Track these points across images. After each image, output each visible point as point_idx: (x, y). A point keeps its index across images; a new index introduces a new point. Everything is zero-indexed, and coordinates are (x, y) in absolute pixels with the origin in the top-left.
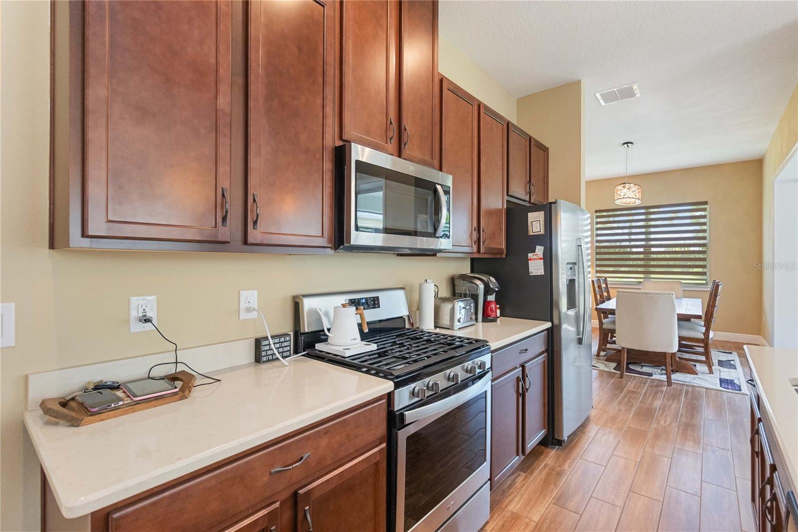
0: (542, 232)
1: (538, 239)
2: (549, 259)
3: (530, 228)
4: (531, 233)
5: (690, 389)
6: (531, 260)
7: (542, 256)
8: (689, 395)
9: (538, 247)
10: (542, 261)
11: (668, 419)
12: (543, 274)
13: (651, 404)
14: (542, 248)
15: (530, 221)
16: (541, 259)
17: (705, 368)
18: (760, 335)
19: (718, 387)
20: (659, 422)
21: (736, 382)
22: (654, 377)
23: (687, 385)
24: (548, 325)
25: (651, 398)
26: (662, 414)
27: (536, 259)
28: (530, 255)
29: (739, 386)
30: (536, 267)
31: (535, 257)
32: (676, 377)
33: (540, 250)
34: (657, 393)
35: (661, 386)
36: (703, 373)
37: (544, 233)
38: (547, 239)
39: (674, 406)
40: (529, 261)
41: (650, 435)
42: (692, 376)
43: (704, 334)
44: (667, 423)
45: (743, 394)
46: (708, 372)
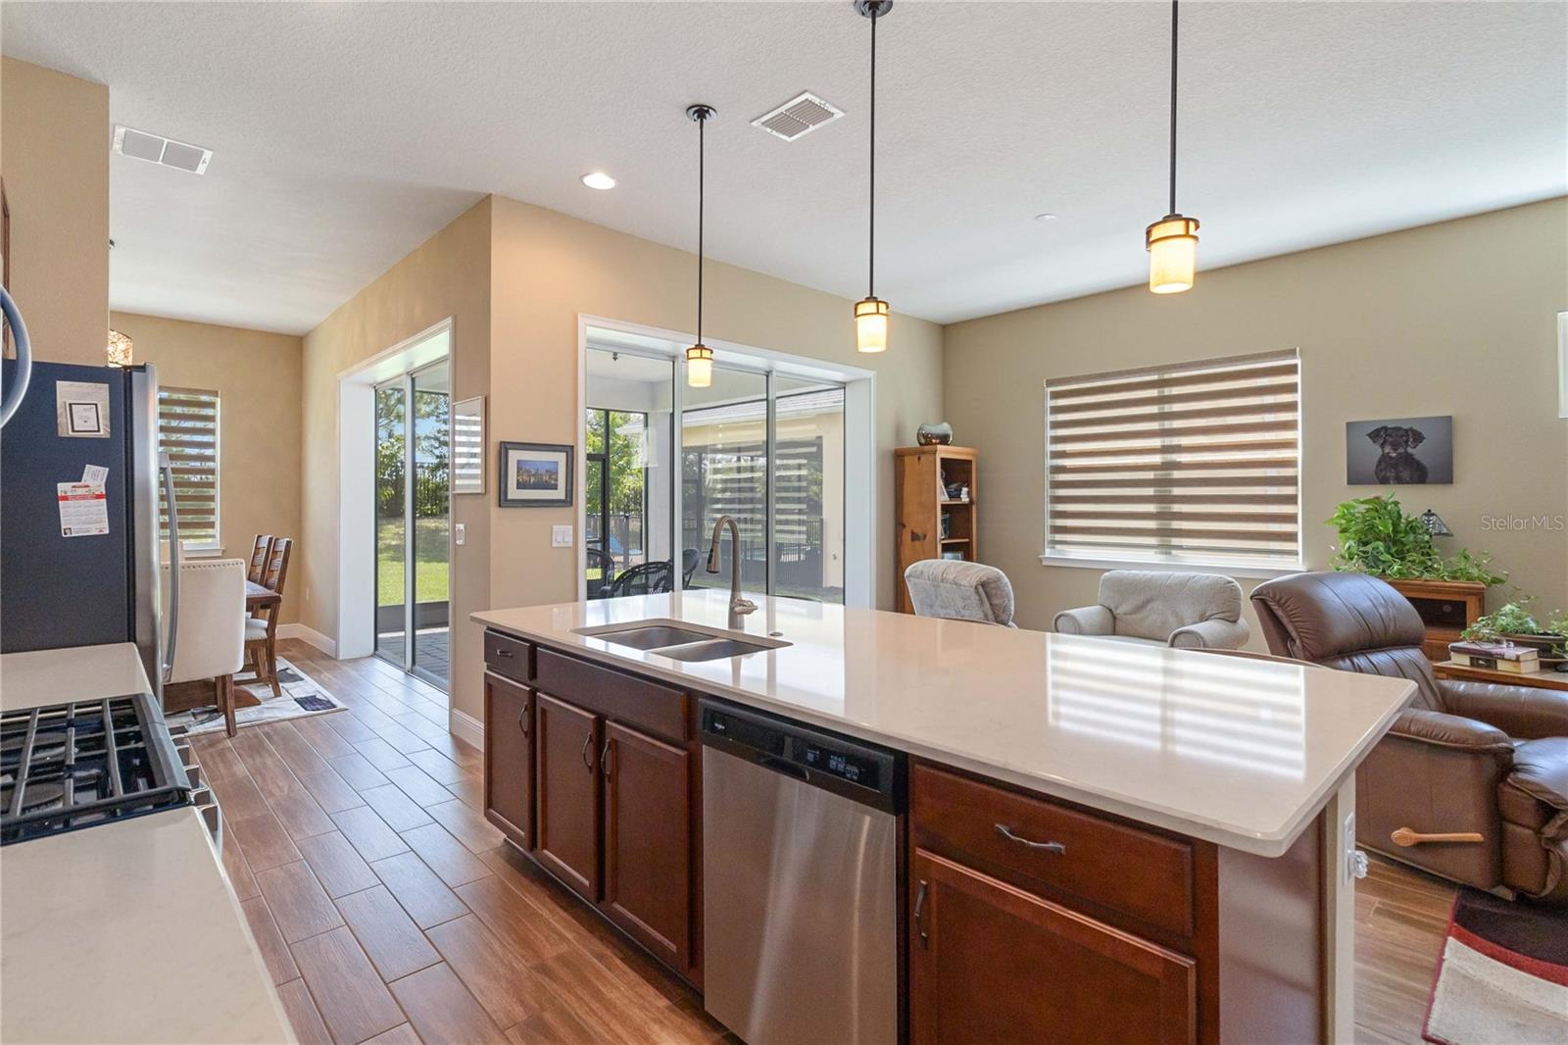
0: (104, 432)
1: (86, 451)
2: (123, 497)
3: (63, 419)
4: (65, 433)
5: (266, 728)
6: (65, 498)
7: (103, 490)
8: (276, 738)
9: (89, 469)
10: (104, 501)
11: (280, 784)
12: (107, 532)
13: (233, 775)
14: (104, 471)
15: (63, 401)
16: (99, 497)
17: (269, 691)
18: (298, 621)
19: (302, 712)
20: (271, 794)
21: (319, 696)
23: (258, 725)
25: (221, 766)
26: (264, 780)
27: (84, 497)
28: (63, 487)
29: (329, 702)
30: (83, 517)
31: (81, 491)
32: (242, 716)
33: (95, 477)
34: (222, 754)
35: (219, 741)
36: (266, 700)
37: (108, 436)
39: (269, 762)
40: (61, 503)
41: (280, 820)
42: (253, 708)
44: (286, 789)
45: (341, 710)
46: (272, 694)
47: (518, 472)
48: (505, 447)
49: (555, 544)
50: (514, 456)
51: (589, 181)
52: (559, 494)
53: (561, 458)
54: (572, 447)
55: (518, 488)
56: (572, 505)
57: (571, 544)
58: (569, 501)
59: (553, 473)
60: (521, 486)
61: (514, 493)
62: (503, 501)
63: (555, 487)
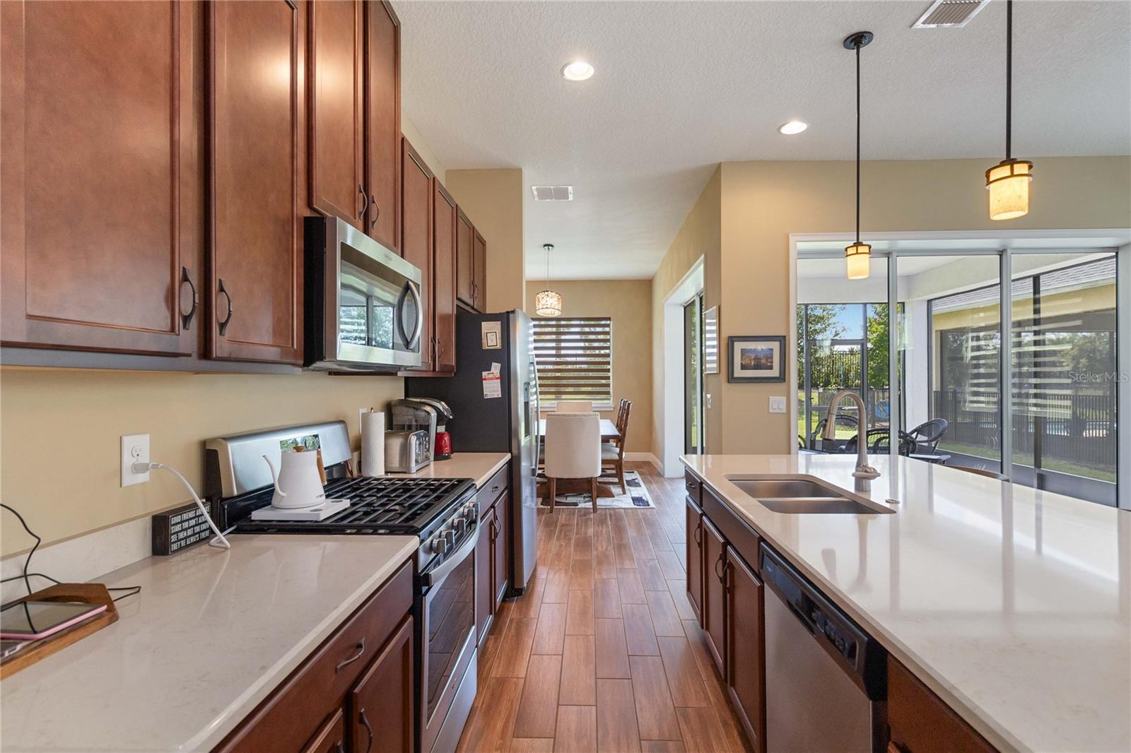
0: (499, 346)
1: (494, 355)
2: (507, 379)
3: (484, 341)
4: (485, 347)
5: (612, 512)
6: (485, 379)
7: (499, 375)
8: (613, 517)
9: (494, 364)
10: (499, 380)
11: (603, 543)
12: (500, 396)
13: (586, 533)
14: (499, 365)
15: (484, 331)
16: (497, 378)
17: (619, 490)
18: (650, 451)
19: (632, 506)
20: (597, 549)
21: (644, 498)
22: (581, 505)
23: (609, 509)
24: (508, 456)
25: (583, 527)
26: (597, 540)
27: (492, 379)
28: (484, 374)
29: (647, 502)
30: (492, 389)
31: (491, 376)
32: (601, 502)
33: (496, 368)
34: (587, 521)
35: (589, 513)
36: (618, 495)
37: (500, 348)
38: (504, 355)
39: (604, 530)
40: (484, 382)
41: (594, 564)
42: (611, 499)
43: (618, 454)
44: (604, 548)
45: (651, 508)
46: (622, 493)
47: (742, 357)
48: (732, 340)
49: (771, 411)
50: (738, 346)
51: (785, 130)
52: (775, 372)
53: (775, 346)
54: (785, 337)
55: (742, 369)
56: (785, 381)
57: (784, 411)
58: (782, 378)
59: (769, 357)
60: (743, 367)
61: (739, 373)
62: (731, 379)
63: (771, 368)
